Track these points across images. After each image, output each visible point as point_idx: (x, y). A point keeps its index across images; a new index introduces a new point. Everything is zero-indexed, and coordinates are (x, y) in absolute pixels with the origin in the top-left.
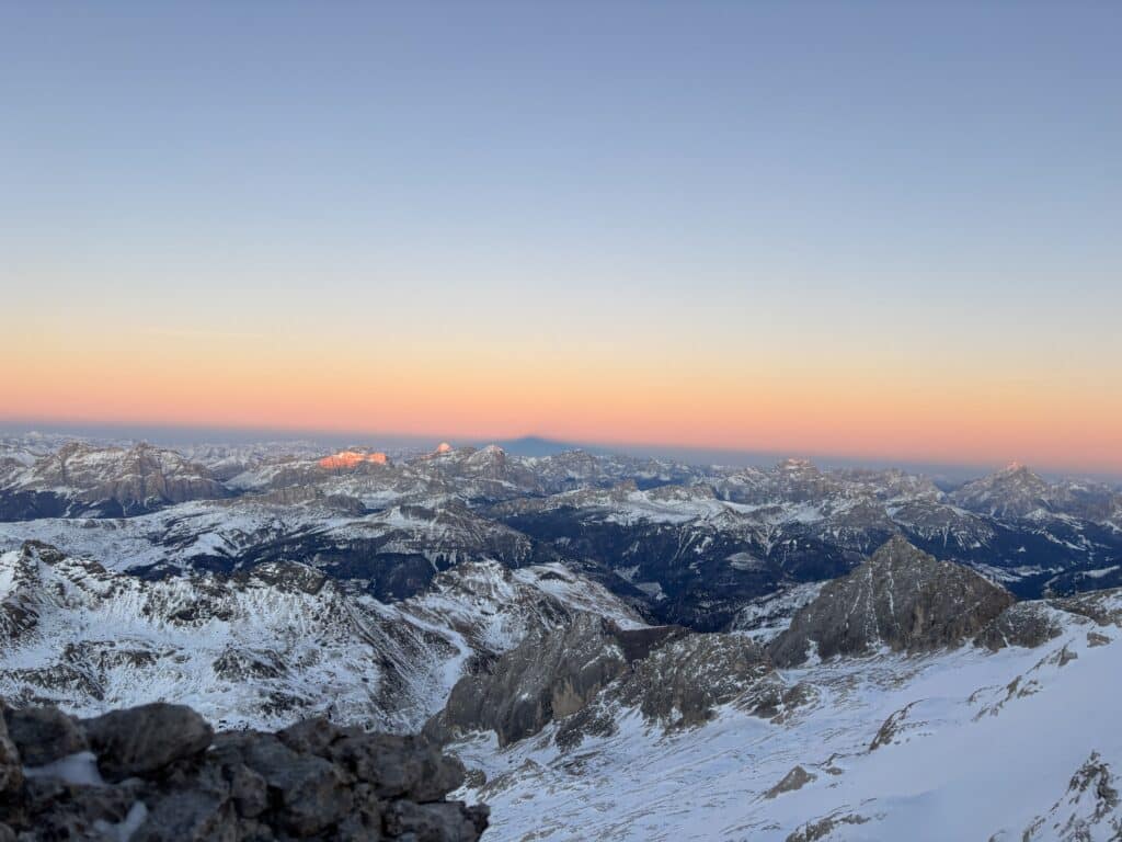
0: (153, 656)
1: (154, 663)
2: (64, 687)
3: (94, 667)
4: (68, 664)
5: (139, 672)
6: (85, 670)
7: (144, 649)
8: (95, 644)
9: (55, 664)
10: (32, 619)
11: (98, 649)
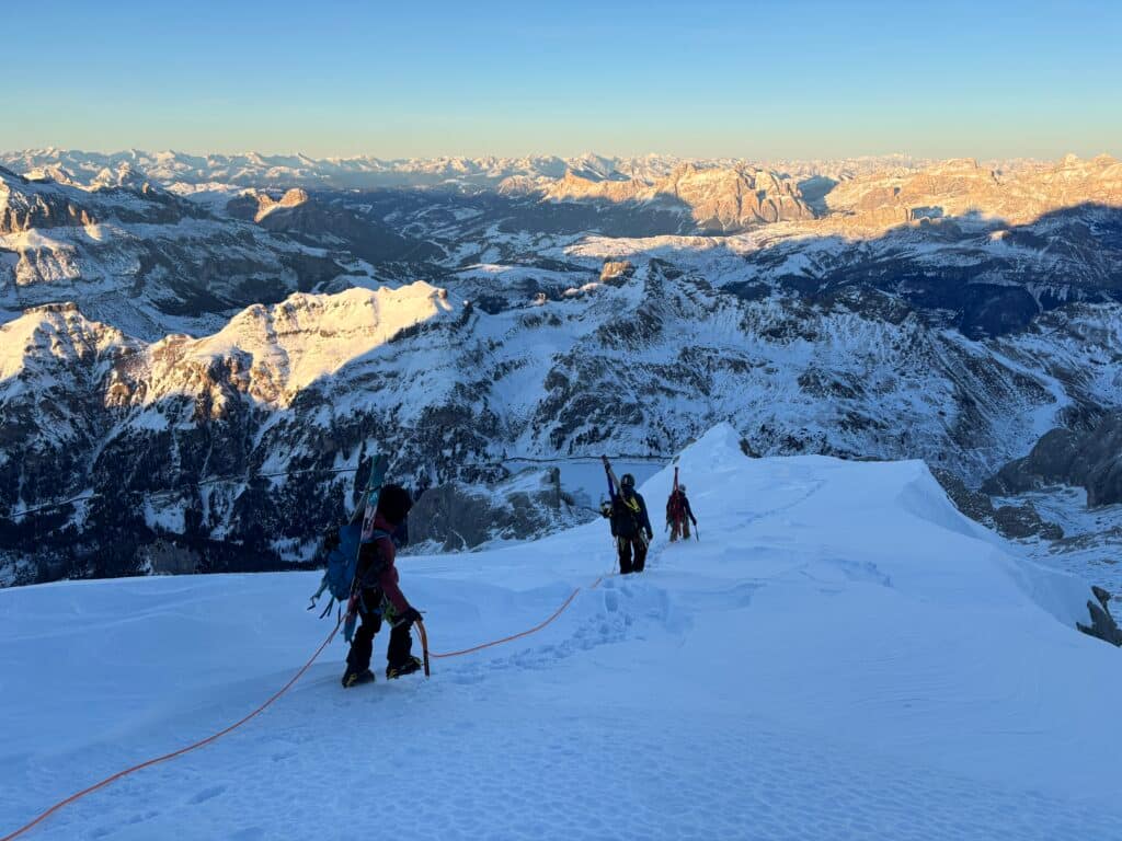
0: (748, 365)
1: (748, 372)
2: (681, 381)
3: (703, 369)
4: (684, 364)
5: (736, 377)
6: (696, 370)
7: (741, 359)
8: (703, 349)
9: (675, 362)
10: (658, 324)
11: (705, 354)
